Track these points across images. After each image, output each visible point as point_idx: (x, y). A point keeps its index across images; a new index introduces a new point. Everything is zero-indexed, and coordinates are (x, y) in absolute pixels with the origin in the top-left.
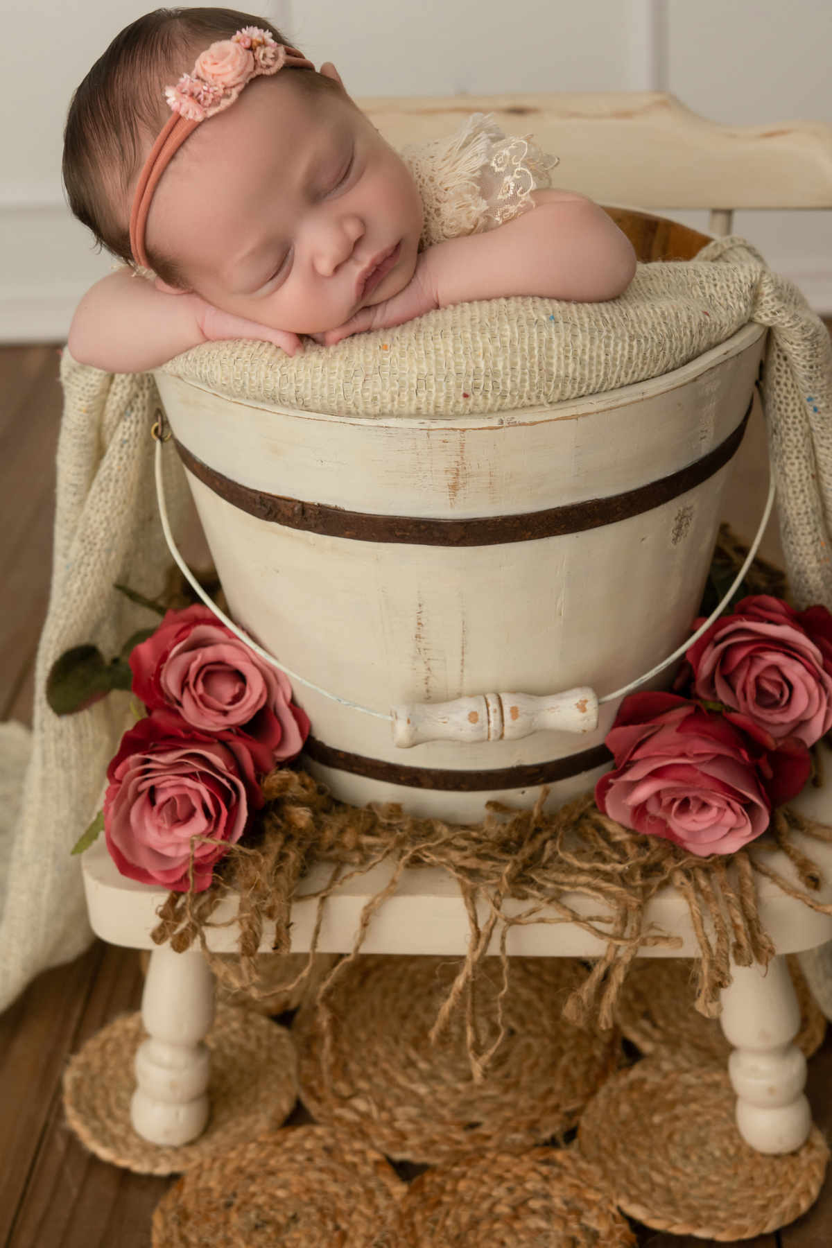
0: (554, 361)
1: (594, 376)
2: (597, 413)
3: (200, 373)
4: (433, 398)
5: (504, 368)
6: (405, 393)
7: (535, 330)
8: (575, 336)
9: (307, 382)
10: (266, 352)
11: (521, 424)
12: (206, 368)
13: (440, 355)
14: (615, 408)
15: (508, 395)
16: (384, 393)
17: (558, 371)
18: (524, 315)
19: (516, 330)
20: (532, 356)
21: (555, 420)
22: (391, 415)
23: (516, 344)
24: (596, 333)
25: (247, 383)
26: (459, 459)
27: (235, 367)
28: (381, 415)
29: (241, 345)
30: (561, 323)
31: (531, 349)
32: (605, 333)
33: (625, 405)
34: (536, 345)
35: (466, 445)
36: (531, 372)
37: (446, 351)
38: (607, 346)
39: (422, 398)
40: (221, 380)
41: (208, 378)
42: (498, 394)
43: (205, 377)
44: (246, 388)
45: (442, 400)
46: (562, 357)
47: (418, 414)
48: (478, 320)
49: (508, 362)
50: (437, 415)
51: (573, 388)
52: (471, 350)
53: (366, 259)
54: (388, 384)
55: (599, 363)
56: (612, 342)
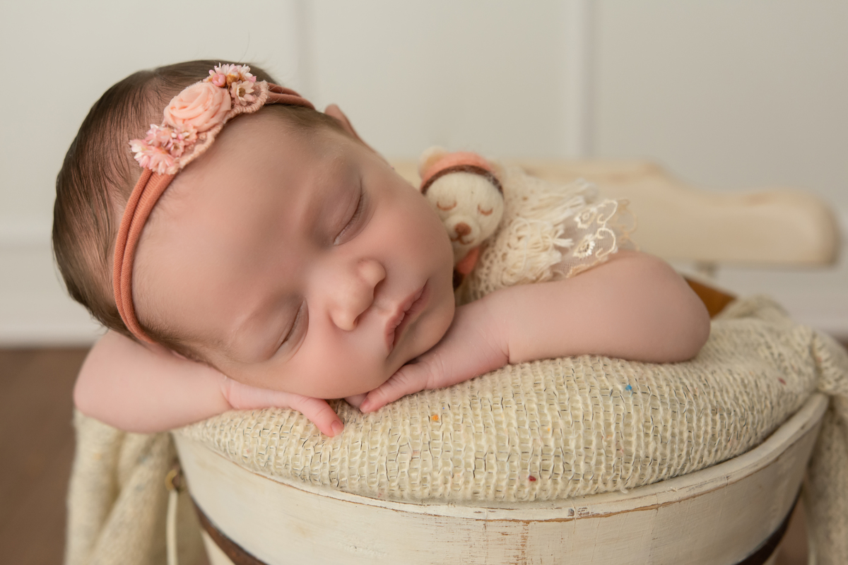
0: (633, 439)
1: (676, 455)
2: (680, 501)
3: (219, 441)
4: (494, 481)
5: (577, 447)
6: (461, 474)
7: (610, 402)
8: (655, 409)
9: (343, 461)
10: (297, 424)
11: (594, 516)
12: (226, 436)
13: (502, 429)
14: (698, 495)
15: (581, 479)
16: (436, 474)
17: (637, 451)
18: (597, 384)
19: (589, 401)
20: (609, 434)
21: (633, 510)
22: (442, 500)
23: (591, 419)
24: (678, 406)
25: (273, 458)
26: (519, 553)
27: (260, 440)
28: (431, 499)
29: (268, 414)
30: (639, 393)
31: (608, 425)
32: (687, 406)
33: (708, 492)
34: (612, 420)
35: (529, 538)
36: (608, 452)
37: (509, 425)
38: (690, 421)
39: (480, 480)
40: (242, 452)
41: (227, 448)
42: (570, 478)
43: (225, 446)
44: (271, 463)
45: (504, 484)
46: (642, 434)
47: (473, 499)
48: (542, 387)
49: (582, 441)
50: (497, 502)
51: (654, 471)
52: (538, 424)
53: (390, 307)
54: (440, 463)
55: (682, 441)
56: (695, 418)
